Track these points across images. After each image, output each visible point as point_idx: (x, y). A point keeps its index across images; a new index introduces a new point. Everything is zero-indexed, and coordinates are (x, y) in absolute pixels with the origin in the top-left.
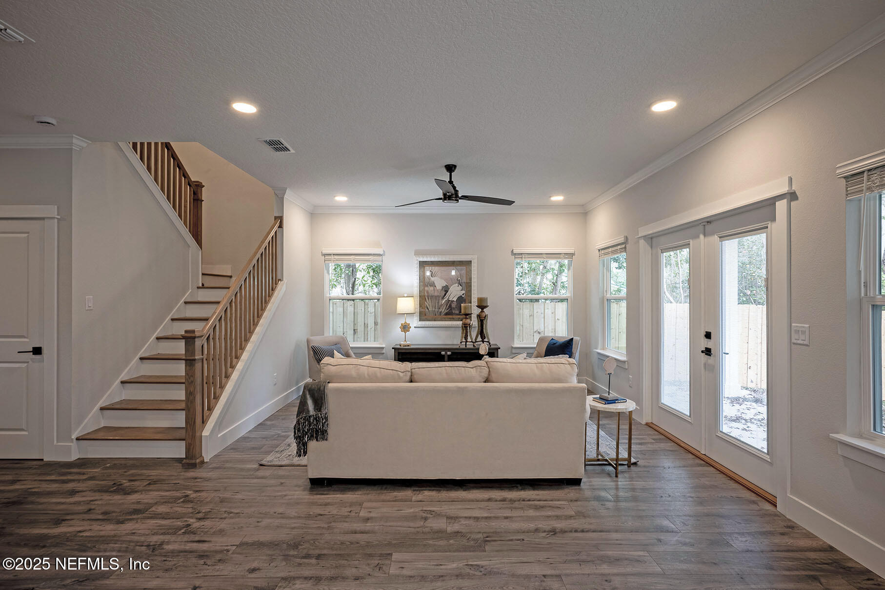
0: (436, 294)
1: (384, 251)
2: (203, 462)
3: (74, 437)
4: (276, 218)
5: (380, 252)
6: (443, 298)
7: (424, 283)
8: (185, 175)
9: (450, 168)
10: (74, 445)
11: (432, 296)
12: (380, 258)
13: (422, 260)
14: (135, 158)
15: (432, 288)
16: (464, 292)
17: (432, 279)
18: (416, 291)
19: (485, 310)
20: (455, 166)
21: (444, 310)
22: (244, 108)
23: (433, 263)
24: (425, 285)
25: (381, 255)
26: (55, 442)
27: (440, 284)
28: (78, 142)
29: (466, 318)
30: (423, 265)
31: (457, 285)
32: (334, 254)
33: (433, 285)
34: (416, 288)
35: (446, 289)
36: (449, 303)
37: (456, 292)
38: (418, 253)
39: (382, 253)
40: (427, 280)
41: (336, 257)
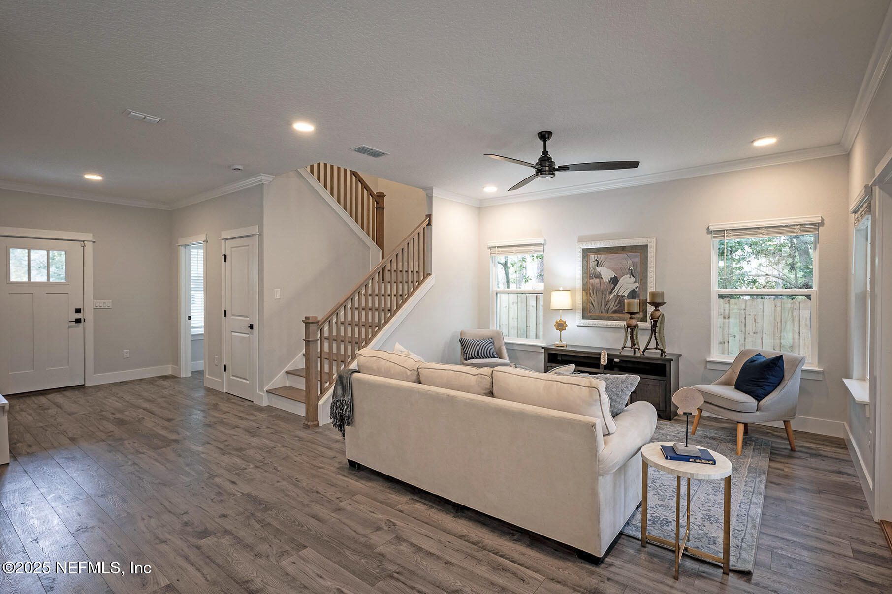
0: (602, 287)
1: (545, 240)
2: (317, 425)
3: (265, 389)
4: (427, 216)
5: (540, 241)
6: (611, 292)
7: (589, 275)
8: (365, 187)
9: (544, 136)
10: (265, 395)
11: (597, 290)
12: (541, 248)
13: (586, 247)
14: (312, 180)
15: (597, 281)
16: (637, 285)
17: (598, 269)
18: (578, 283)
19: (660, 308)
20: (550, 133)
21: (612, 306)
22: (304, 127)
23: (598, 251)
24: (590, 277)
25: (543, 245)
26: (258, 391)
27: (606, 274)
28: (265, 178)
29: (631, 318)
30: (586, 253)
31: (628, 276)
32: (498, 247)
33: (599, 276)
34: (579, 281)
35: (615, 281)
36: (620, 300)
37: (627, 284)
38: (581, 240)
39: (543, 243)
40: (592, 271)
41: (500, 249)
